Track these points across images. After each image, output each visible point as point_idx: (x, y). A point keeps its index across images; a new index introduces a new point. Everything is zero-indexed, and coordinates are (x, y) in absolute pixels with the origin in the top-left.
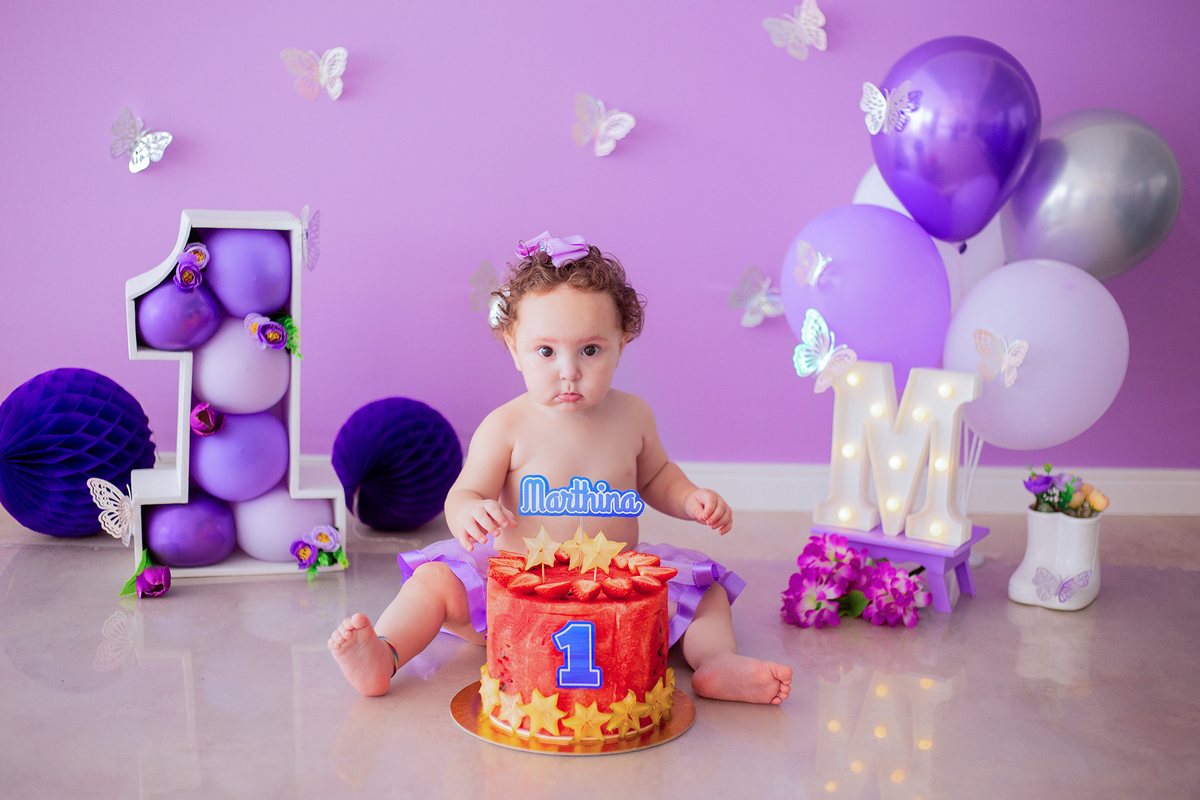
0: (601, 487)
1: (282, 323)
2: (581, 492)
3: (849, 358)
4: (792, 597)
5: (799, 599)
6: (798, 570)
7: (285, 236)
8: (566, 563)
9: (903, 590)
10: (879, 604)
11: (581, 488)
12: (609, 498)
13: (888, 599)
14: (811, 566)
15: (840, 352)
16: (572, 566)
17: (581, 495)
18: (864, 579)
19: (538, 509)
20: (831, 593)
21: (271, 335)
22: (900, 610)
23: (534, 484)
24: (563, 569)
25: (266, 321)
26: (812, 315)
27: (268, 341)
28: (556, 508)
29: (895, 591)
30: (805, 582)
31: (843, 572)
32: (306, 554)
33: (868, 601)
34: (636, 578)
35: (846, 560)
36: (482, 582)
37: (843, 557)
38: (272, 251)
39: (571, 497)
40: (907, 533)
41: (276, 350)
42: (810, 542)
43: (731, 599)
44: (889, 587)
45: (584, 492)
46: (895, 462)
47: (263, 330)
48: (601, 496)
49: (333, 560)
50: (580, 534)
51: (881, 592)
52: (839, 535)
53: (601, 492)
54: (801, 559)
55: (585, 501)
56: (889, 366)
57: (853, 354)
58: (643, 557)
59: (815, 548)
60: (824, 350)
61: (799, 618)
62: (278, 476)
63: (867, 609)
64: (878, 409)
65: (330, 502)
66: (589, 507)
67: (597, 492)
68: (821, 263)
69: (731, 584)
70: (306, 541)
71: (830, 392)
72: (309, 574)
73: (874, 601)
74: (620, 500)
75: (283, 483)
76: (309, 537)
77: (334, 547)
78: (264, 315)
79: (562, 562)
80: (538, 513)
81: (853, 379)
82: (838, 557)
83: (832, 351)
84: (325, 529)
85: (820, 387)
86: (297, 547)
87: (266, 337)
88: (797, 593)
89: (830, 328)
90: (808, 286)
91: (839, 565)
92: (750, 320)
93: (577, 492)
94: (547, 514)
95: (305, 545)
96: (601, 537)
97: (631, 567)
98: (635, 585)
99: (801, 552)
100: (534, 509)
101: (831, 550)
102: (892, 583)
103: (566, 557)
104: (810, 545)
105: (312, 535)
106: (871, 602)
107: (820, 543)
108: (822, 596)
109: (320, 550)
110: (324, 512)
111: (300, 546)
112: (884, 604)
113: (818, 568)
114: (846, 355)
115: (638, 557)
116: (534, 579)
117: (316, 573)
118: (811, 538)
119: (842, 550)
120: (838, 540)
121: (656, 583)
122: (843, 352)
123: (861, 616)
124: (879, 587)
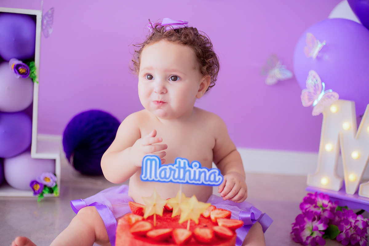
0: (196, 166)
1: (29, 65)
2: (182, 168)
3: (334, 96)
4: (298, 227)
5: (303, 229)
6: (300, 212)
7: (33, 18)
8: (171, 211)
9: (361, 227)
10: (347, 233)
11: (182, 165)
12: (200, 173)
13: (352, 232)
14: (307, 210)
15: (328, 94)
16: (174, 214)
17: (182, 171)
18: (337, 219)
19: (153, 177)
20: (321, 227)
21: (22, 70)
22: (359, 238)
23: (151, 161)
24: (168, 216)
25: (20, 62)
26: (312, 73)
27: (19, 73)
28: (165, 177)
29: (356, 227)
30: (306, 219)
31: (326, 214)
32: (37, 187)
33: (340, 231)
34: (216, 228)
35: (328, 208)
36: (115, 221)
37: (327, 206)
38: (25, 25)
39: (175, 171)
40: (360, 193)
41: (24, 79)
42: (308, 196)
43: (264, 229)
44: (353, 224)
45: (184, 168)
46: (355, 155)
47: (17, 67)
48: (195, 172)
49: (51, 191)
50: (180, 194)
51: (348, 227)
52: (325, 194)
53: (195, 169)
54: (302, 206)
55: (184, 174)
56: (354, 103)
57: (337, 95)
58: (220, 211)
59: (310, 199)
60: (318, 92)
61: (302, 239)
62: (26, 146)
63: (339, 235)
64: (348, 125)
65: (54, 161)
66: (187, 178)
67: (192, 168)
68: (319, 46)
69: (265, 221)
70: (38, 180)
71: (321, 115)
72: (38, 198)
73: (344, 231)
74: (208, 174)
75: (28, 150)
76: (39, 178)
77: (53, 184)
78: (19, 59)
79: (168, 211)
80: (153, 180)
81: (334, 109)
82: (324, 205)
83: (323, 93)
84: (49, 175)
85: (315, 112)
86: (33, 183)
87: (18, 71)
88: (302, 226)
89: (322, 81)
90: (311, 58)
91: (324, 211)
92: (270, 81)
93: (179, 168)
94: (159, 181)
95: (37, 183)
96: (194, 199)
97: (213, 217)
98: (215, 234)
99: (301, 201)
100: (151, 177)
101: (320, 202)
102: (355, 223)
103: (171, 208)
104: (308, 198)
105: (42, 178)
106: (342, 232)
107: (313, 197)
108: (316, 229)
109: (45, 186)
110: (50, 166)
111: (35, 183)
112: (350, 234)
113: (312, 212)
114: (332, 95)
115: (217, 211)
116: (147, 226)
117: (42, 198)
118: (309, 194)
119: (326, 202)
120: (324, 196)
121: (229, 233)
122: (330, 94)
123: (335, 239)
124: (347, 224)
